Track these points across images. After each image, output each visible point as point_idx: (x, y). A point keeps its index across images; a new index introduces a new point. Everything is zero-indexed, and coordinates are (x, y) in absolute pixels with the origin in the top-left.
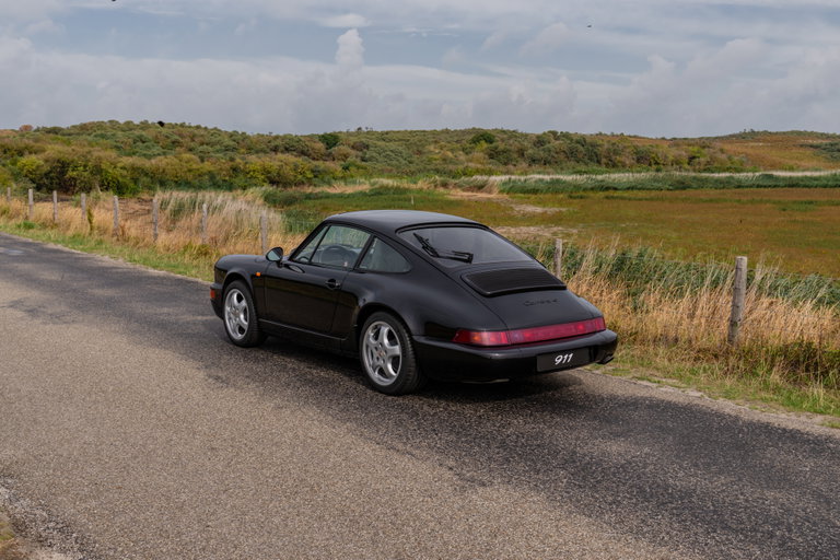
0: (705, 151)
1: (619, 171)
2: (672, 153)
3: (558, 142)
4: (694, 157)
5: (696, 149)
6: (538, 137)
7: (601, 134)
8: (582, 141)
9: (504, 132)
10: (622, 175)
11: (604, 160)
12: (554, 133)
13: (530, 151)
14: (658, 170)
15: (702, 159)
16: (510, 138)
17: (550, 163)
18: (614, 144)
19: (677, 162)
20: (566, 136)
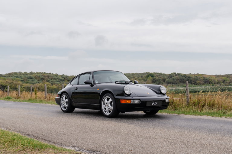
0: (228, 79)
1: (199, 86)
2: (217, 80)
3: (176, 76)
4: (225, 81)
5: (225, 78)
6: (169, 75)
7: (191, 74)
8: (185, 76)
9: (158, 73)
10: (200, 87)
11: (193, 82)
12: (175, 73)
13: (167, 80)
14: (213, 85)
15: (227, 81)
16: (159, 75)
17: (174, 84)
18: (196, 77)
19: (218, 82)
20: (179, 74)
